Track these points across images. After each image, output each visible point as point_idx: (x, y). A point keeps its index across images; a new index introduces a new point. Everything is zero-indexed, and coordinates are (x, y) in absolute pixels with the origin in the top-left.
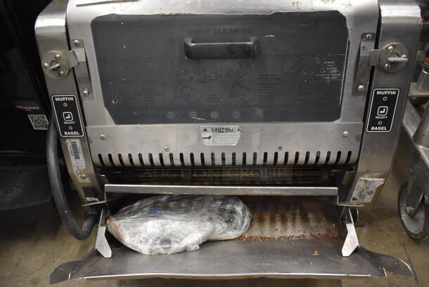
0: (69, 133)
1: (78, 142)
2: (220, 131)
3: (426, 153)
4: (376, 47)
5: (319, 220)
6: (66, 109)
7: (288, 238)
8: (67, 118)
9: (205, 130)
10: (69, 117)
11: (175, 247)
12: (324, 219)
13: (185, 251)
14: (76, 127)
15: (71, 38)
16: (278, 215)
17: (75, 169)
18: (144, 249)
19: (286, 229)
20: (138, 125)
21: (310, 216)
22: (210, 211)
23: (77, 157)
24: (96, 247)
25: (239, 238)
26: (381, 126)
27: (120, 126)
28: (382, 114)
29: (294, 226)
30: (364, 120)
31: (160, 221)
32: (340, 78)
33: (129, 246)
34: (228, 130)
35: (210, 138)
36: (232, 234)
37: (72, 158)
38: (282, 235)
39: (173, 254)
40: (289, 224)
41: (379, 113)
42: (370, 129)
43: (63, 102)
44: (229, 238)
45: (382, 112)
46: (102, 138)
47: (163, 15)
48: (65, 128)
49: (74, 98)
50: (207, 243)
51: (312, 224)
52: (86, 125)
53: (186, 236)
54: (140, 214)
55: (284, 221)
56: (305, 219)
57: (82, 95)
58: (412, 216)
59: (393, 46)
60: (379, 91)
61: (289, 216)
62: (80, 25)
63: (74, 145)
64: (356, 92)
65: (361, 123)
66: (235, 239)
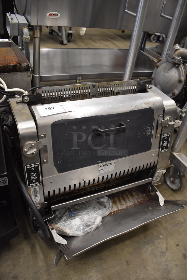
0: (33, 184)
1: (37, 188)
2: (106, 165)
3: (178, 156)
4: (163, 119)
5: (138, 195)
6: (33, 172)
7: (130, 206)
8: (33, 176)
9: (101, 166)
10: (34, 175)
12: (140, 193)
13: (97, 228)
14: (38, 180)
15: (39, 134)
16: (121, 197)
18: (80, 233)
19: (127, 203)
20: (71, 171)
21: (134, 194)
24: (56, 241)
25: (110, 214)
26: (165, 149)
27: (61, 174)
29: (129, 200)
30: (159, 148)
32: (151, 133)
33: (71, 235)
34: (110, 164)
35: (102, 169)
36: (107, 213)
37: (33, 197)
38: (126, 206)
39: (94, 230)
40: (127, 200)
42: (161, 151)
43: (32, 168)
45: (165, 144)
46: (51, 182)
47: (86, 118)
48: (31, 182)
49: (38, 164)
51: (136, 197)
52: (42, 177)
53: (95, 220)
55: (124, 200)
56: (132, 196)
57: (42, 162)
58: (173, 182)
59: (169, 118)
60: (164, 135)
61: (125, 196)
62: (45, 126)
63: (35, 190)
64: (157, 137)
65: (158, 149)
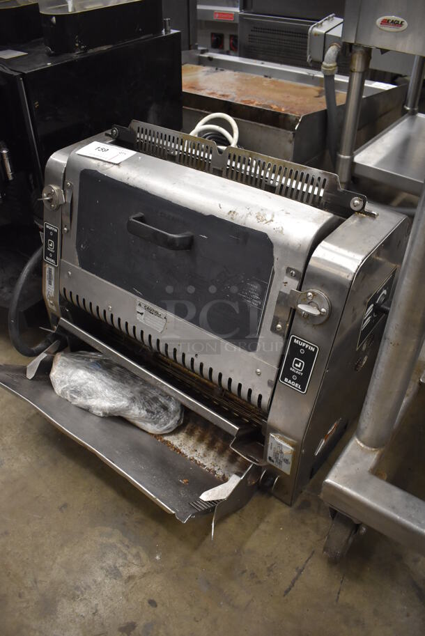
0: (49, 259)
1: (53, 269)
2: (151, 311)
4: (300, 288)
6: (51, 238)
8: (50, 245)
9: (140, 305)
10: (52, 245)
11: (80, 401)
13: (87, 410)
14: (54, 256)
15: (66, 180)
16: (210, 439)
17: (47, 293)
18: (58, 389)
19: (205, 456)
22: (141, 393)
23: (50, 284)
24: (28, 367)
25: (155, 436)
26: (296, 382)
27: (83, 270)
28: (297, 368)
30: (280, 366)
31: (88, 374)
32: (261, 307)
34: (157, 313)
35: (142, 314)
36: (150, 428)
37: (47, 282)
41: (295, 366)
42: (283, 380)
43: (51, 230)
44: (144, 429)
45: (298, 366)
47: (128, 185)
48: (47, 253)
49: (58, 230)
50: (117, 419)
52: (61, 258)
53: (98, 397)
54: (84, 361)
55: (210, 448)
57: (63, 230)
59: (313, 294)
60: (297, 339)
63: (50, 270)
64: (274, 329)
65: (275, 367)
66: (152, 434)
